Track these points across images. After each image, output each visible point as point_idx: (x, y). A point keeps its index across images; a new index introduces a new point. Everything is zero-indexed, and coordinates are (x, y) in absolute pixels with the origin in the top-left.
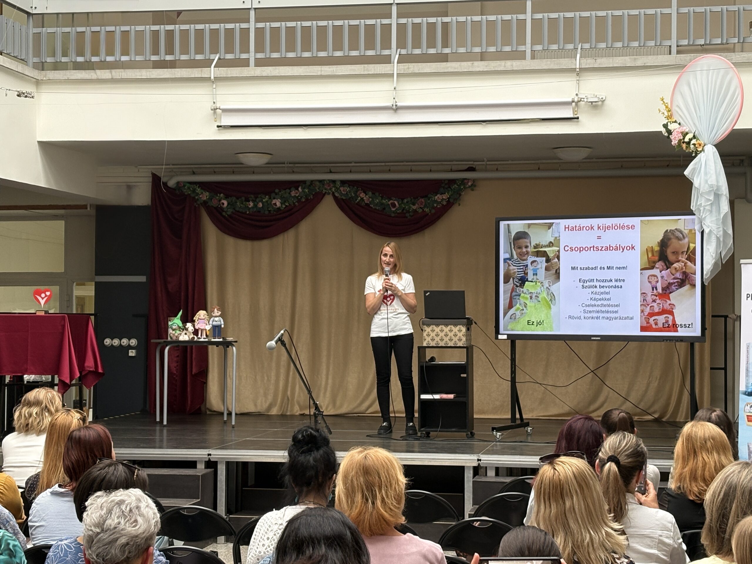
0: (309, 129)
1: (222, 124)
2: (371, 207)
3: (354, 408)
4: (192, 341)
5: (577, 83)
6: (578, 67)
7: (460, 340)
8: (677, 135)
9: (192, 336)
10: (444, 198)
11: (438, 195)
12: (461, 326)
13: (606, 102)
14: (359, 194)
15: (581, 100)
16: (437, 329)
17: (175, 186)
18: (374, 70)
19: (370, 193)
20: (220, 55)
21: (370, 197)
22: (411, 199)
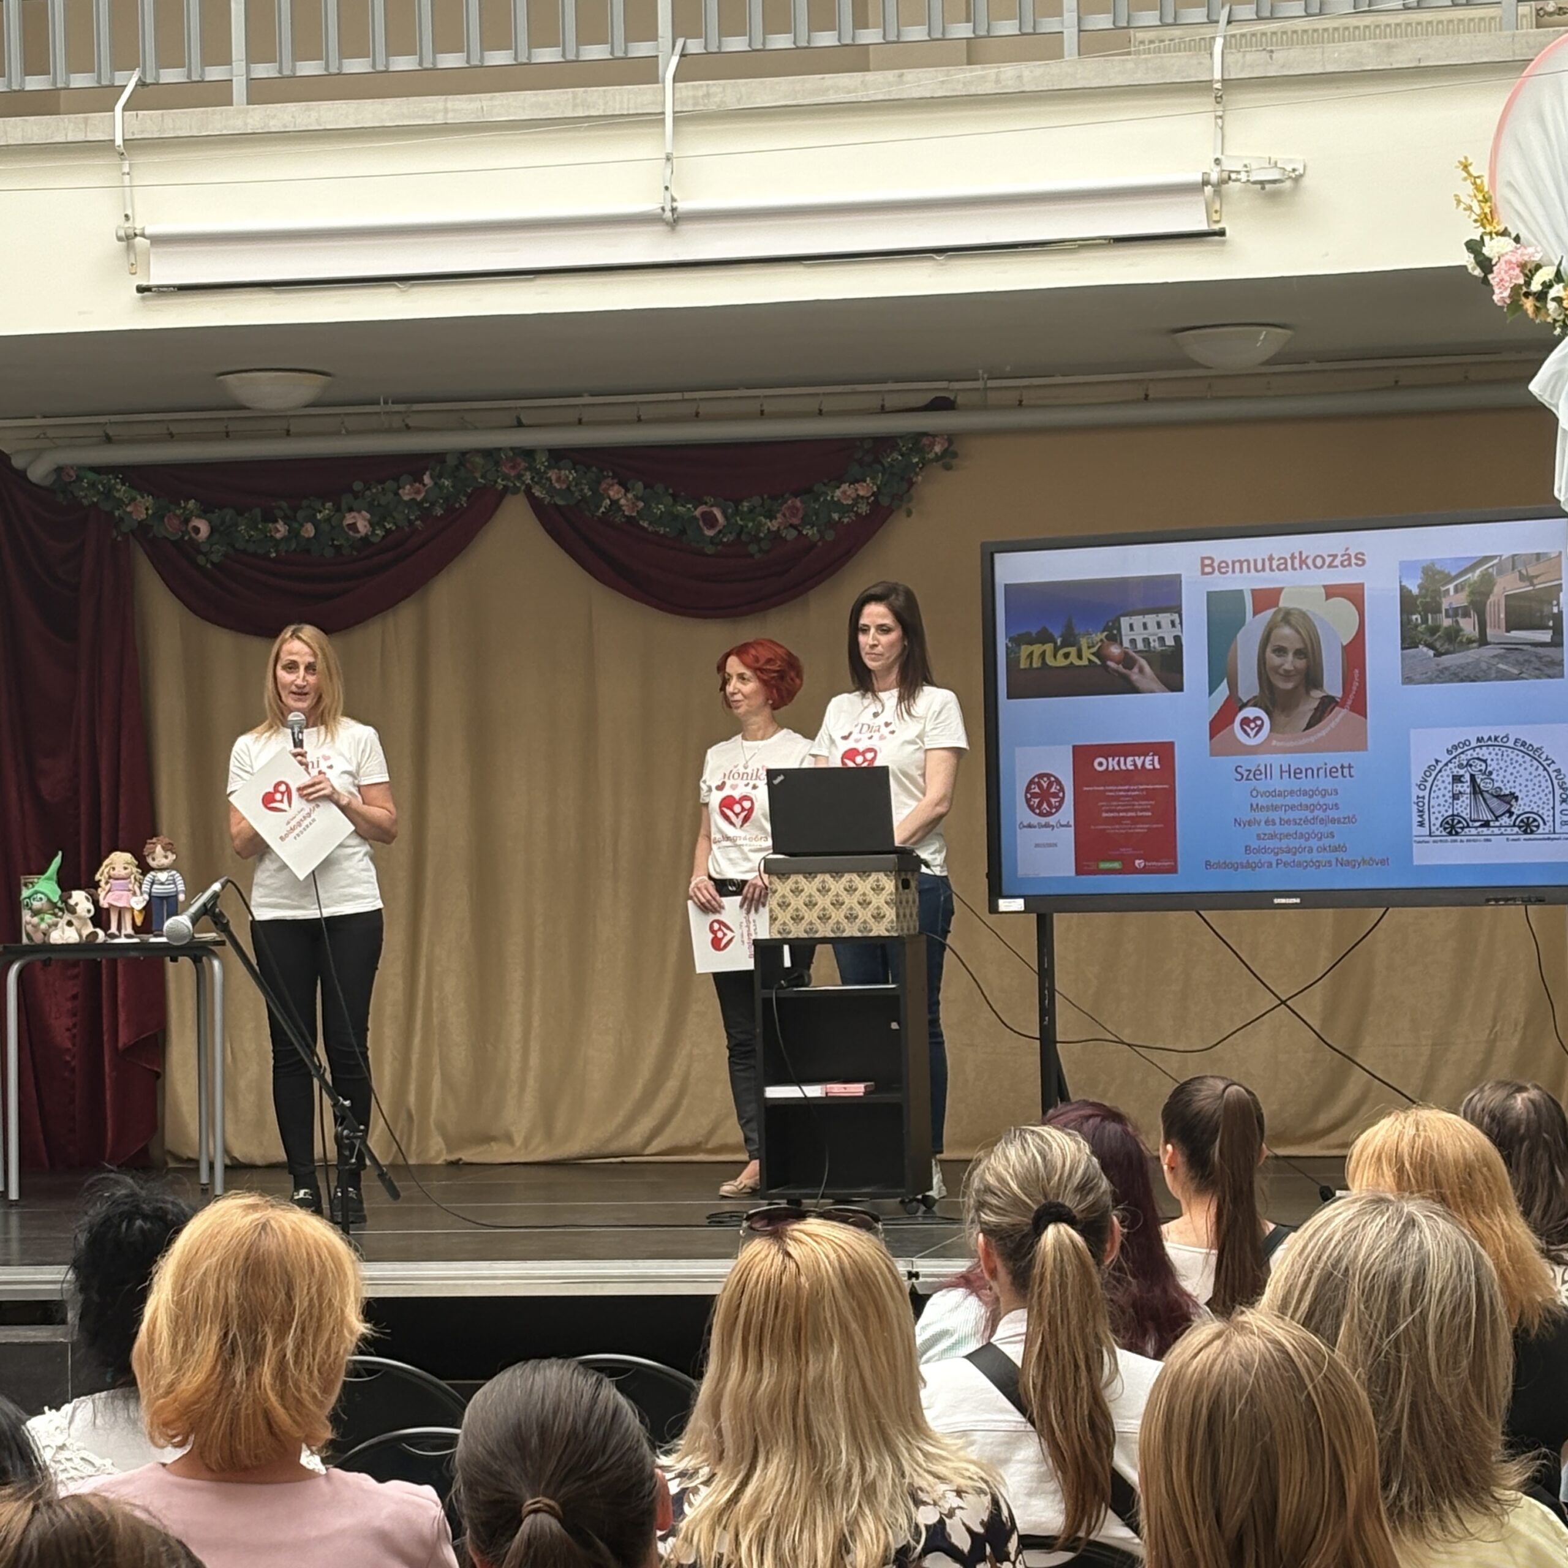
0: (415, 290)
1: (153, 282)
2: (643, 528)
3: (609, 1140)
4: (87, 945)
5: (1216, 124)
6: (1217, 76)
7: (878, 917)
8: (1506, 272)
9: (90, 929)
10: (861, 493)
11: (845, 486)
12: (881, 875)
13: (1306, 182)
14: (606, 490)
15: (1230, 178)
16: (810, 887)
17: (53, 477)
18: (606, 103)
19: (640, 485)
20: (144, 72)
21: (637, 498)
22: (763, 499)
